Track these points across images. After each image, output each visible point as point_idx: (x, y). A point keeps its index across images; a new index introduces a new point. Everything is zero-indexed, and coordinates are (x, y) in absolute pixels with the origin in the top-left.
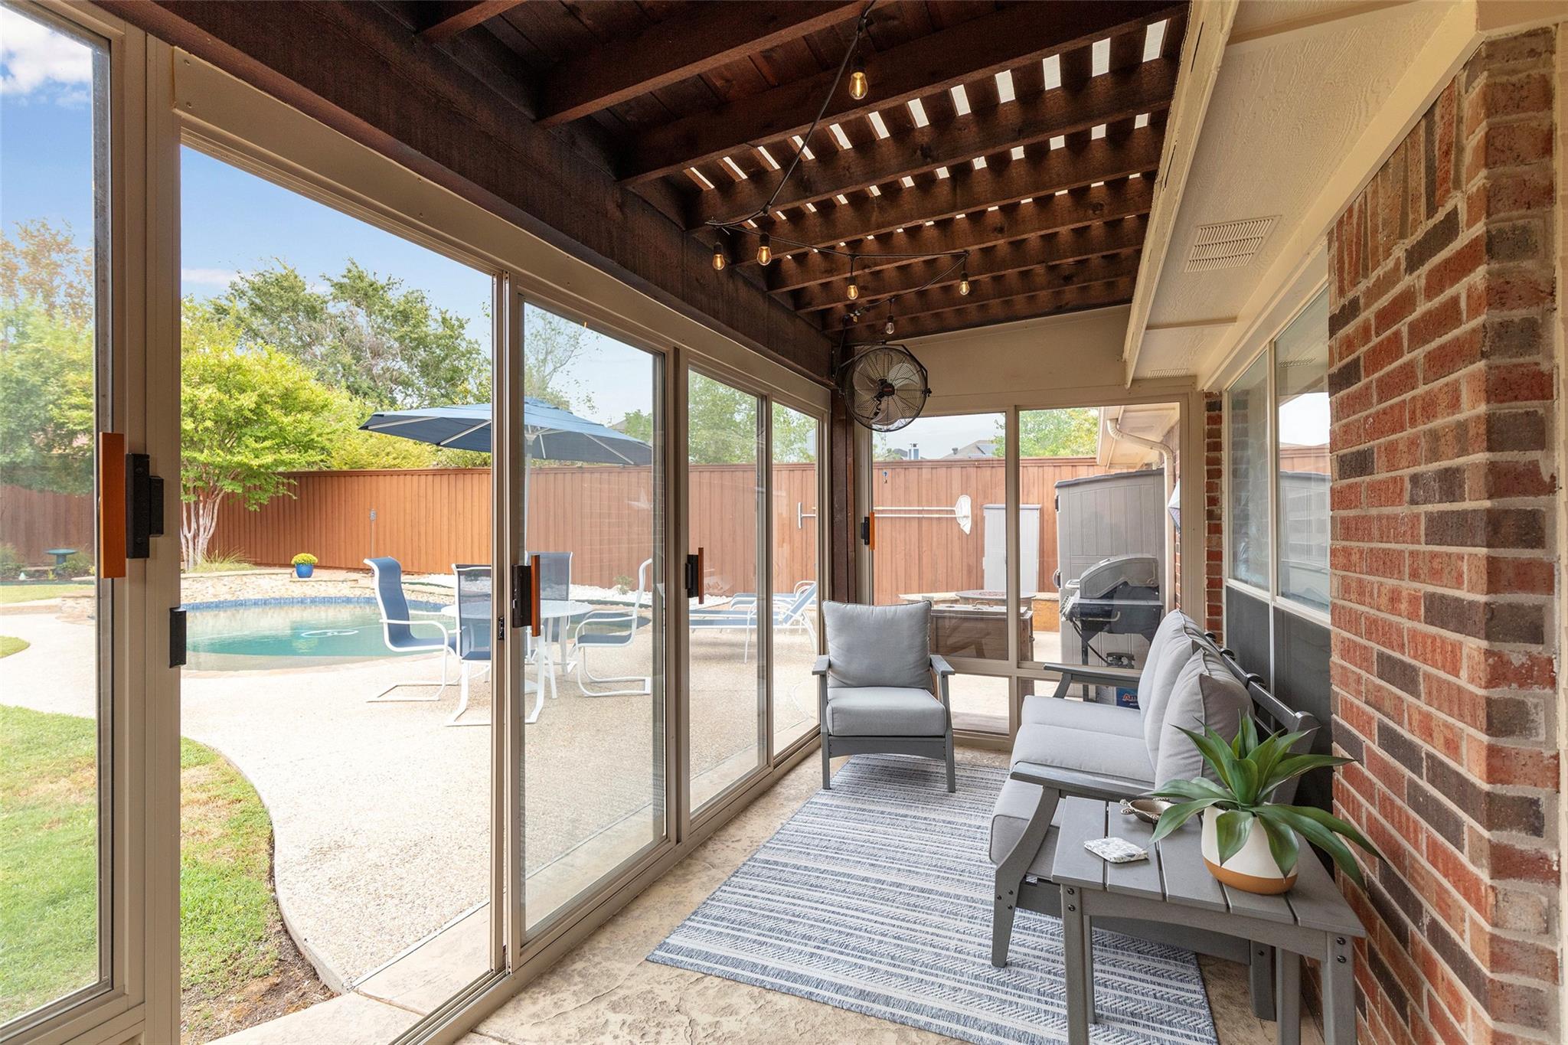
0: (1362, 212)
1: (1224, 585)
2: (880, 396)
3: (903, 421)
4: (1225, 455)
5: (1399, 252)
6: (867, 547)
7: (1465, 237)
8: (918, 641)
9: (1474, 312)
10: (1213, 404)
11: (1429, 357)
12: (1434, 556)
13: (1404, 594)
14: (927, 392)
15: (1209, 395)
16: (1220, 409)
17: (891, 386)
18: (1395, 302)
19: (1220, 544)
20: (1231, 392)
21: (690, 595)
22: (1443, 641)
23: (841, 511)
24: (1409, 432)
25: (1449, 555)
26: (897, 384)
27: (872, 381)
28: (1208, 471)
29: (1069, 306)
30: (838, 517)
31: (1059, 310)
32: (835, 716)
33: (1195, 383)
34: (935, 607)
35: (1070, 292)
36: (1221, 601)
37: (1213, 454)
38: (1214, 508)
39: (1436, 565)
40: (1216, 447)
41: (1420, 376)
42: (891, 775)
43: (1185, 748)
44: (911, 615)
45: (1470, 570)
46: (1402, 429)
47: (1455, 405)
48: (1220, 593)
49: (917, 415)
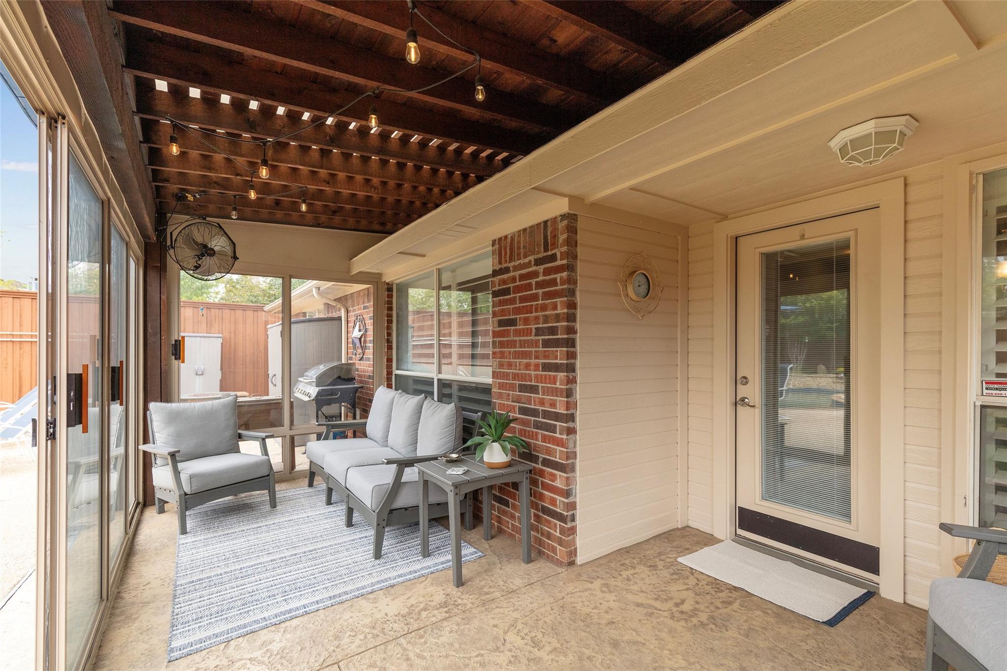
0: (512, 239)
1: (394, 373)
2: (200, 256)
3: (218, 275)
4: (394, 313)
5: (532, 258)
6: (176, 362)
7: (559, 263)
8: (232, 422)
9: (562, 284)
10: (390, 289)
11: (544, 293)
12: (545, 351)
13: (532, 364)
14: (235, 258)
15: (388, 284)
16: (392, 291)
17: (212, 250)
18: (528, 273)
19: (392, 355)
20: (397, 285)
21: (113, 399)
22: (550, 376)
23: (155, 334)
24: (534, 314)
25: (553, 351)
26: (216, 249)
27: (196, 243)
28: (387, 320)
29: (324, 225)
30: (151, 340)
31: (318, 225)
32: (192, 480)
33: (381, 277)
34: (240, 399)
35: (337, 219)
36: (392, 381)
37: (389, 312)
38: (389, 337)
39: (546, 354)
40: (390, 309)
41: (540, 298)
42: (223, 512)
43: (444, 436)
44: (225, 406)
45: (560, 355)
46: (532, 313)
47: (555, 307)
48: (391, 378)
49: (228, 273)
